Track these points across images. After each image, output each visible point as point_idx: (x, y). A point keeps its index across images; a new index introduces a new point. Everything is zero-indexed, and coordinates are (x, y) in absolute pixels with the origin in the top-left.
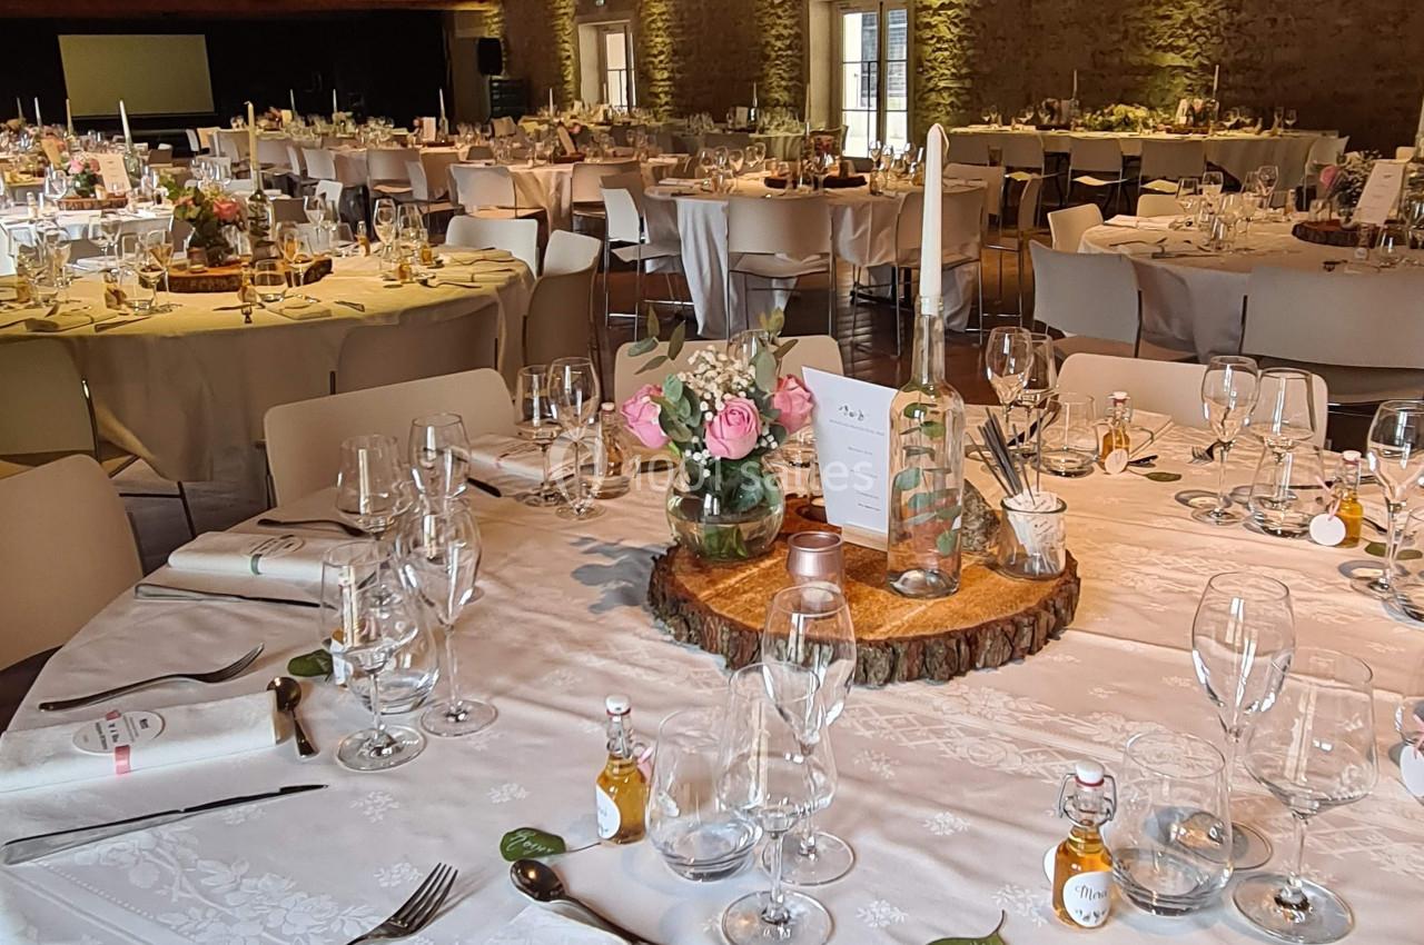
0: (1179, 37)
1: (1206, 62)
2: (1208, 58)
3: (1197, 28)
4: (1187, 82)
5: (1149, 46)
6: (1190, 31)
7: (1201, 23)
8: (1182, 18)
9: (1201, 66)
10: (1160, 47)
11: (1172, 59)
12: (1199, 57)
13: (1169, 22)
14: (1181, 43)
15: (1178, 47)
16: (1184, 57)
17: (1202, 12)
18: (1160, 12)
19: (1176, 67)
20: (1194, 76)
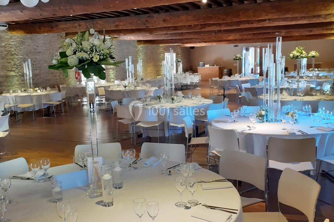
0: (14, 68)
1: (20, 74)
2: (21, 73)
3: (17, 66)
4: (17, 79)
5: (6, 70)
6: (16, 66)
7: (18, 64)
8: (14, 63)
9: (19, 75)
10: (8, 71)
11: (13, 73)
12: (19, 73)
13: (10, 64)
14: (14, 69)
15: (13, 70)
16: (15, 73)
17: (18, 62)
18: (8, 61)
19: (13, 75)
20: (18, 77)
